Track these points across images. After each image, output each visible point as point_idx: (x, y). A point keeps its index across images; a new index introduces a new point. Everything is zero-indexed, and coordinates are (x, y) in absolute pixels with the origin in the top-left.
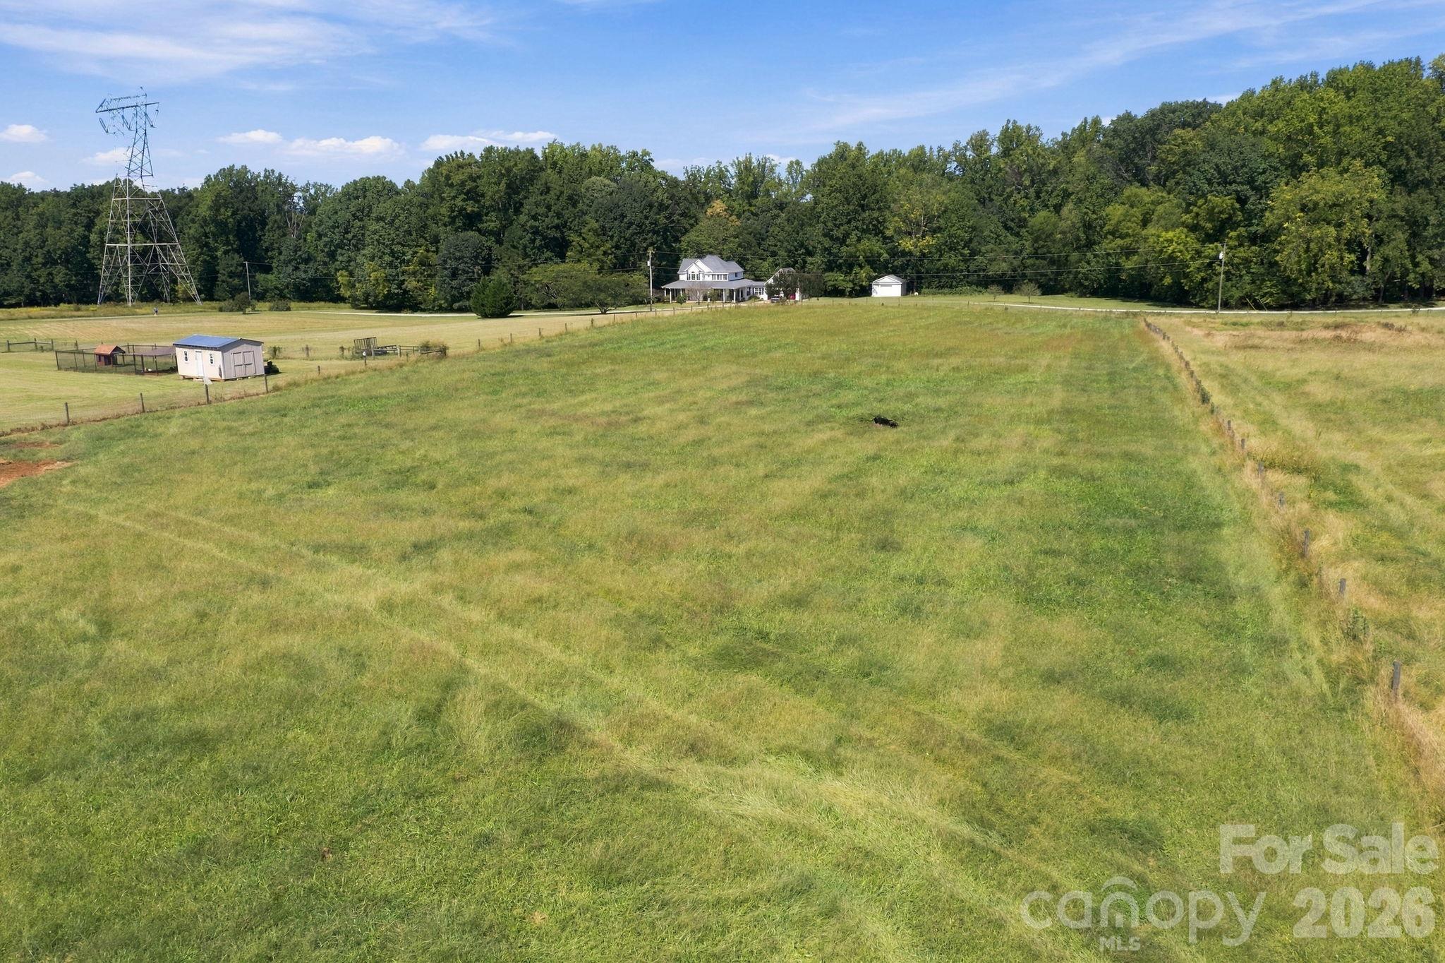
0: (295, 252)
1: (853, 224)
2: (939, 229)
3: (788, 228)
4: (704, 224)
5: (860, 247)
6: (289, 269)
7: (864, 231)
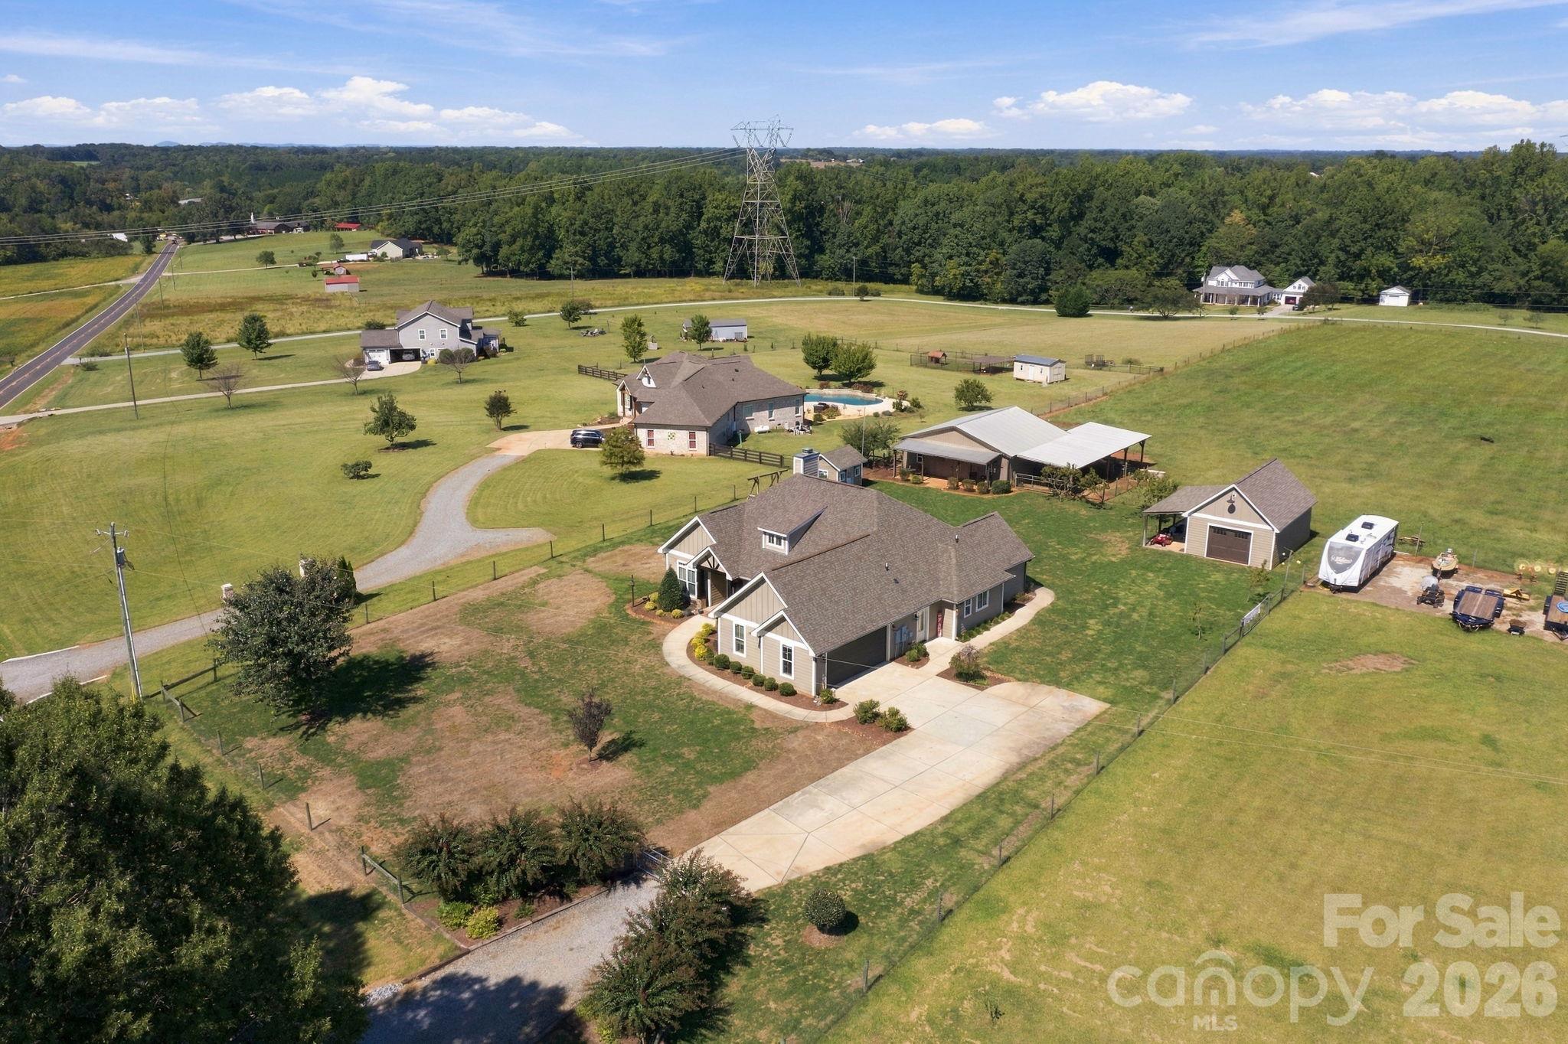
0: (849, 237)
1: (1369, 241)
2: (1450, 249)
3: (1305, 241)
4: (1222, 230)
5: (1374, 261)
6: (842, 251)
7: (1377, 248)
